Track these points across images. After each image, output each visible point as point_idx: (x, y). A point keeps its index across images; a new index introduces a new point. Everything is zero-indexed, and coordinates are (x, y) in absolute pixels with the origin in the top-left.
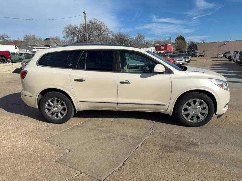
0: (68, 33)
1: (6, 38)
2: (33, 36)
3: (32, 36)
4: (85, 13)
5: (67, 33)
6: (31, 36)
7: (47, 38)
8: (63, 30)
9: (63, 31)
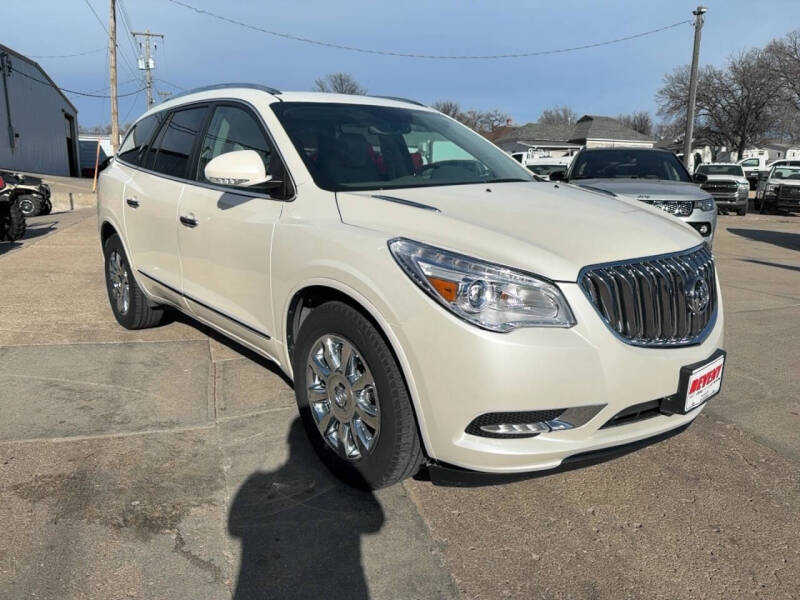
0: (678, 97)
1: (496, 123)
2: (565, 111)
3: (561, 113)
4: (699, 13)
5: (674, 97)
6: (558, 115)
7: (586, 116)
8: (663, 86)
9: (661, 92)
